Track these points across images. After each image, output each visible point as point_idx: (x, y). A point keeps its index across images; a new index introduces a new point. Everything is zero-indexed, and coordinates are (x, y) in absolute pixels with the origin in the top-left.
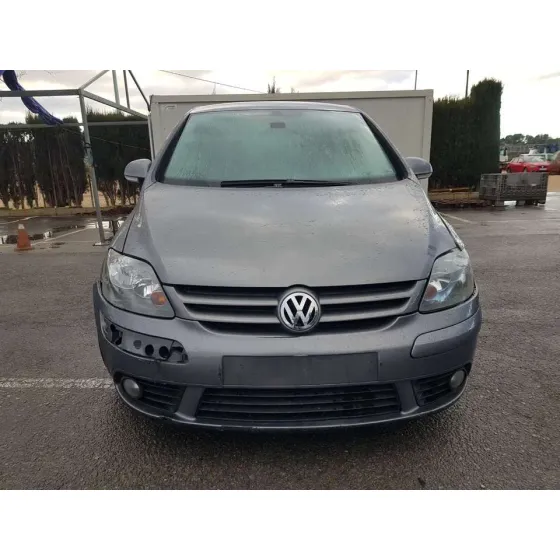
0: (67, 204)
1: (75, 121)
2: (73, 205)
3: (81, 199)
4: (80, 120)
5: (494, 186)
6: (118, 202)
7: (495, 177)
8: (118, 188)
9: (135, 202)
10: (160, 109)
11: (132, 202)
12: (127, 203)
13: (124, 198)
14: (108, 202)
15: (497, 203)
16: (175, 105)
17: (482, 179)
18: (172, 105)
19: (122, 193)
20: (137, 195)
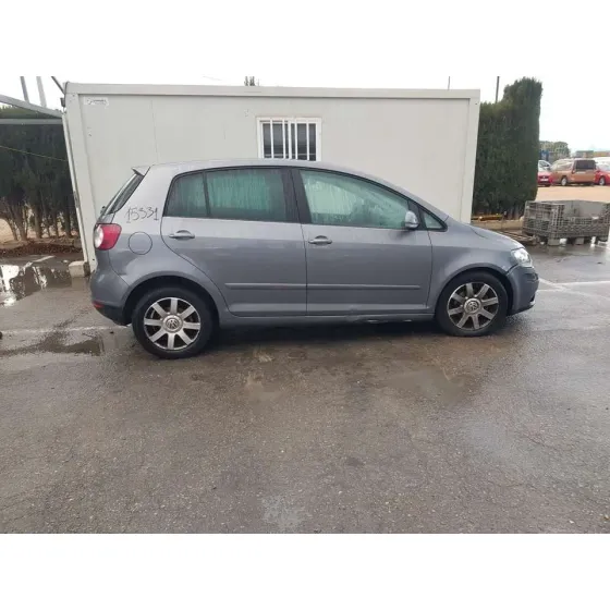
5: (546, 219)
6: (32, 234)
7: (548, 207)
8: (30, 213)
9: (57, 232)
10: (81, 104)
11: (53, 234)
12: (45, 236)
13: (41, 229)
14: (15, 235)
15: (552, 242)
16: (106, 99)
17: (527, 207)
18: (100, 98)
19: (36, 222)
20: (59, 225)
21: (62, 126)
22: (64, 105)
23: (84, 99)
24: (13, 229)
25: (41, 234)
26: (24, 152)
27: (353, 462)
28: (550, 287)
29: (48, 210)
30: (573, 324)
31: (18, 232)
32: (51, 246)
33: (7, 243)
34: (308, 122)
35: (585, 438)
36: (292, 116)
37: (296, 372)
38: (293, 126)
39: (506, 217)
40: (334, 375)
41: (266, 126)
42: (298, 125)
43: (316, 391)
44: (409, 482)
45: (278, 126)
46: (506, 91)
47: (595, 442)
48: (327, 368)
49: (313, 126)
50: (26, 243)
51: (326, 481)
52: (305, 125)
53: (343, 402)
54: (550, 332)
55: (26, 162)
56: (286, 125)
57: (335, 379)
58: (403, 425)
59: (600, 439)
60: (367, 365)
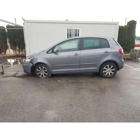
0: (1, 53)
1: (4, 27)
2: (3, 54)
3: (6, 52)
4: (6, 27)
5: (135, 53)
6: (18, 53)
7: (136, 50)
8: (18, 49)
9: (23, 53)
10: (27, 24)
11: (22, 53)
12: (20, 54)
13: (20, 52)
14: (14, 53)
15: (137, 59)
16: (33, 23)
17: (131, 50)
18: (31, 23)
19: (19, 50)
20: (24, 51)
21: (23, 29)
22: (24, 25)
23: (28, 23)
24: (14, 52)
25: (19, 53)
26: (17, 35)
27: (71, 105)
28: (133, 69)
29: (21, 48)
30: (136, 78)
31: (15, 52)
32: (21, 56)
33: (13, 55)
34: (77, 29)
35: (130, 104)
36: (74, 28)
37: (65, 84)
38: (74, 30)
39: (127, 53)
40: (73, 86)
41: (68, 30)
42: (75, 30)
43: (68, 89)
44: (82, 110)
45: (70, 30)
46: (128, 23)
47: (133, 105)
48: (72, 84)
49: (79, 30)
50: (16, 55)
51: (63, 109)
52: (77, 30)
53: (73, 92)
54: (130, 79)
55: (17, 37)
56: (72, 30)
57: (74, 86)
58: (86, 98)
59: (134, 105)
60: (82, 84)
